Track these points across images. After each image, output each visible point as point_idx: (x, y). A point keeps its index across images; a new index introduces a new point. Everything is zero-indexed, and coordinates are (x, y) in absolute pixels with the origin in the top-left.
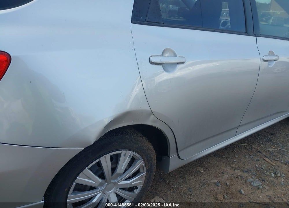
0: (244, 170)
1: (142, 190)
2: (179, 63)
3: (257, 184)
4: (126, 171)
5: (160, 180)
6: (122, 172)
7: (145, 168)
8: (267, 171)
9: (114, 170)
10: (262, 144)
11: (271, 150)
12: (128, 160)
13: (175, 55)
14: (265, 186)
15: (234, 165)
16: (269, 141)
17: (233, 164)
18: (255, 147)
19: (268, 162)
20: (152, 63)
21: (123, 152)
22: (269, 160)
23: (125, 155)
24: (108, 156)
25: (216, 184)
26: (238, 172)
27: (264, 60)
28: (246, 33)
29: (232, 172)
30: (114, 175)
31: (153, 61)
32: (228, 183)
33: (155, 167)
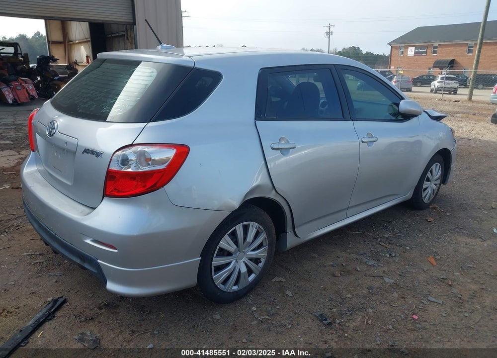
0: (359, 253)
1: (265, 264)
2: (291, 148)
3: (372, 262)
4: (253, 241)
5: (277, 266)
6: (251, 242)
7: (267, 241)
8: (382, 253)
9: (245, 239)
10: (378, 231)
11: (386, 236)
12: (254, 231)
13: (288, 142)
14: (379, 264)
15: (349, 251)
16: (385, 228)
17: (347, 249)
18: (371, 234)
19: (383, 246)
20: (273, 149)
21: (251, 223)
22: (384, 244)
23: (252, 226)
24: (241, 225)
25: (333, 266)
26: (354, 256)
27: (363, 142)
28: (344, 119)
29: (348, 256)
30: (246, 243)
31: (274, 147)
32: (344, 264)
33: (275, 241)
